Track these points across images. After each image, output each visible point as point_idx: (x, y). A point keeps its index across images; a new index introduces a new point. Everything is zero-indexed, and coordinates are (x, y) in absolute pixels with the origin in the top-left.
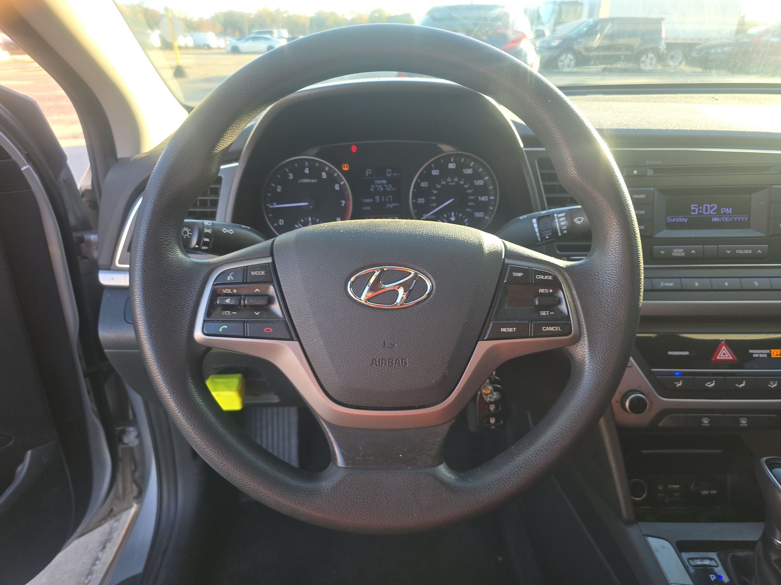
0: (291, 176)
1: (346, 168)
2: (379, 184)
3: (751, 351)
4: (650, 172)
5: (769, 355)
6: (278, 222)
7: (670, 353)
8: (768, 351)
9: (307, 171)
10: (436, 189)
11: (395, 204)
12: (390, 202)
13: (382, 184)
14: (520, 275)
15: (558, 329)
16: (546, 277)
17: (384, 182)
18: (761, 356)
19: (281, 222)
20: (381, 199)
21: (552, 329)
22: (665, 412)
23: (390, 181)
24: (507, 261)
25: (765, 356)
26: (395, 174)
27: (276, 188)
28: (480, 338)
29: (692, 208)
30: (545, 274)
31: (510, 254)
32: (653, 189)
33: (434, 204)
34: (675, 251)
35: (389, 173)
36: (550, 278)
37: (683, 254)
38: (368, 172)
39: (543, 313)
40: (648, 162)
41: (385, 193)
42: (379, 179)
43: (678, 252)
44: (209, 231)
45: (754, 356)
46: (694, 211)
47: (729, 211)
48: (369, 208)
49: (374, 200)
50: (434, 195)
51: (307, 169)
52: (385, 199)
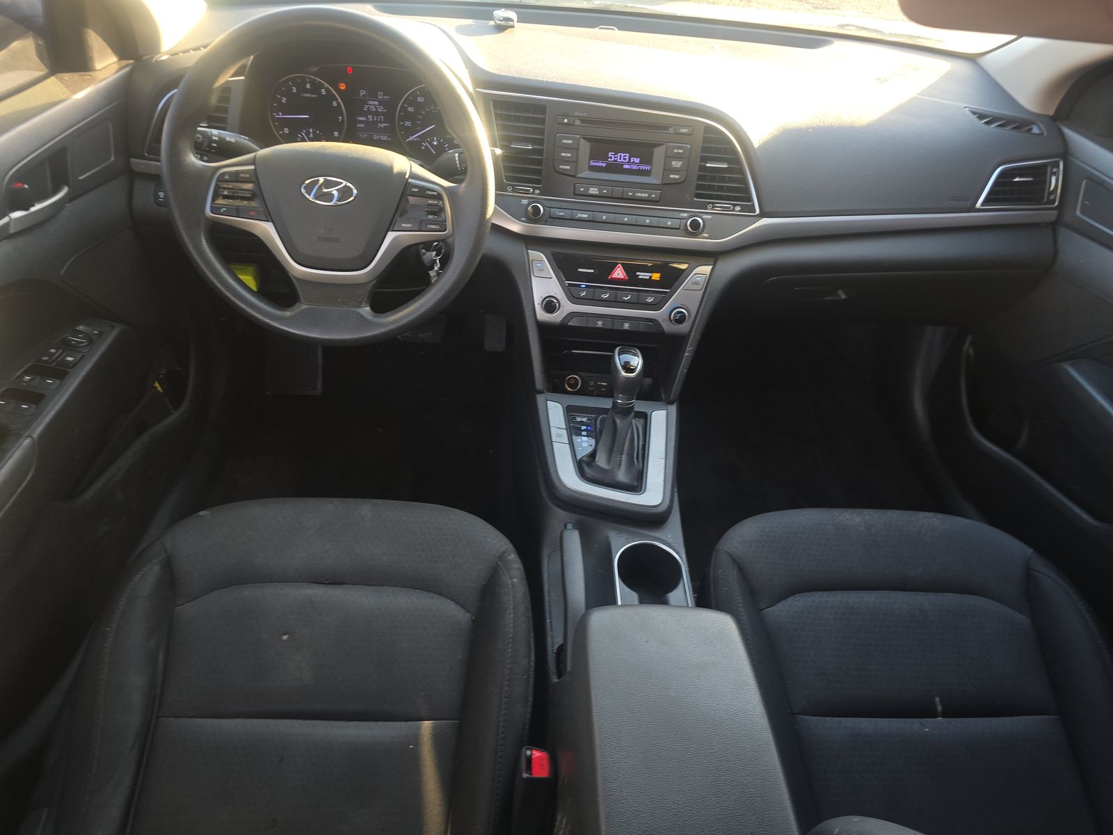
0: (295, 90)
1: (343, 87)
2: (372, 105)
3: (638, 273)
4: (578, 122)
5: (651, 277)
6: (283, 131)
7: (580, 270)
8: (650, 274)
9: (308, 86)
10: (421, 114)
11: (386, 125)
12: (382, 123)
13: (374, 105)
14: (416, 190)
15: (437, 227)
16: (433, 193)
17: (377, 103)
18: (645, 277)
19: (286, 130)
20: (373, 118)
21: (434, 227)
22: (572, 315)
23: (381, 103)
24: (410, 180)
25: (648, 278)
26: (385, 97)
27: (281, 100)
28: (390, 228)
29: (610, 156)
30: (433, 191)
31: (413, 176)
32: (578, 136)
33: (419, 128)
34: (591, 189)
35: (381, 95)
36: (436, 194)
37: (597, 193)
38: (363, 93)
39: (430, 217)
40: (576, 114)
41: (377, 113)
42: (372, 100)
43: (593, 191)
44: (216, 138)
45: (640, 277)
46: (611, 158)
47: (637, 160)
48: (362, 125)
49: (368, 119)
50: (419, 120)
51: (308, 84)
52: (377, 118)
